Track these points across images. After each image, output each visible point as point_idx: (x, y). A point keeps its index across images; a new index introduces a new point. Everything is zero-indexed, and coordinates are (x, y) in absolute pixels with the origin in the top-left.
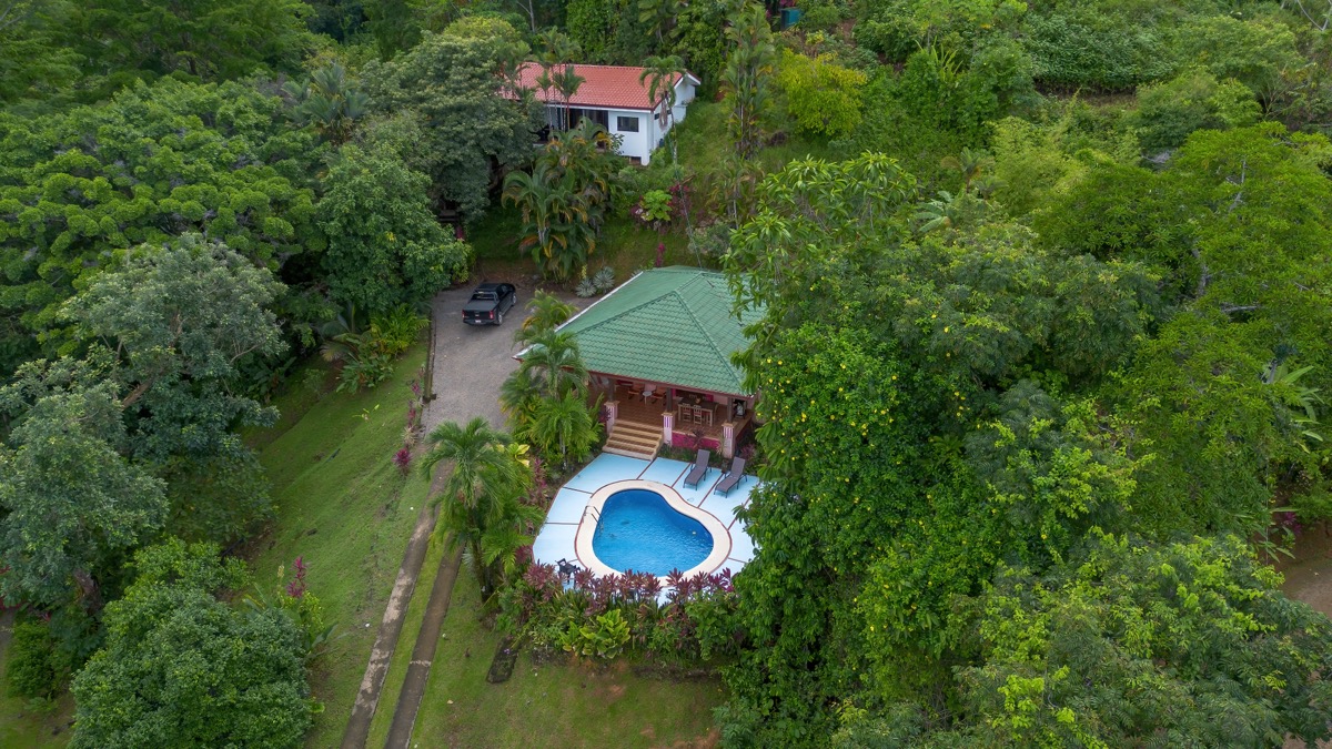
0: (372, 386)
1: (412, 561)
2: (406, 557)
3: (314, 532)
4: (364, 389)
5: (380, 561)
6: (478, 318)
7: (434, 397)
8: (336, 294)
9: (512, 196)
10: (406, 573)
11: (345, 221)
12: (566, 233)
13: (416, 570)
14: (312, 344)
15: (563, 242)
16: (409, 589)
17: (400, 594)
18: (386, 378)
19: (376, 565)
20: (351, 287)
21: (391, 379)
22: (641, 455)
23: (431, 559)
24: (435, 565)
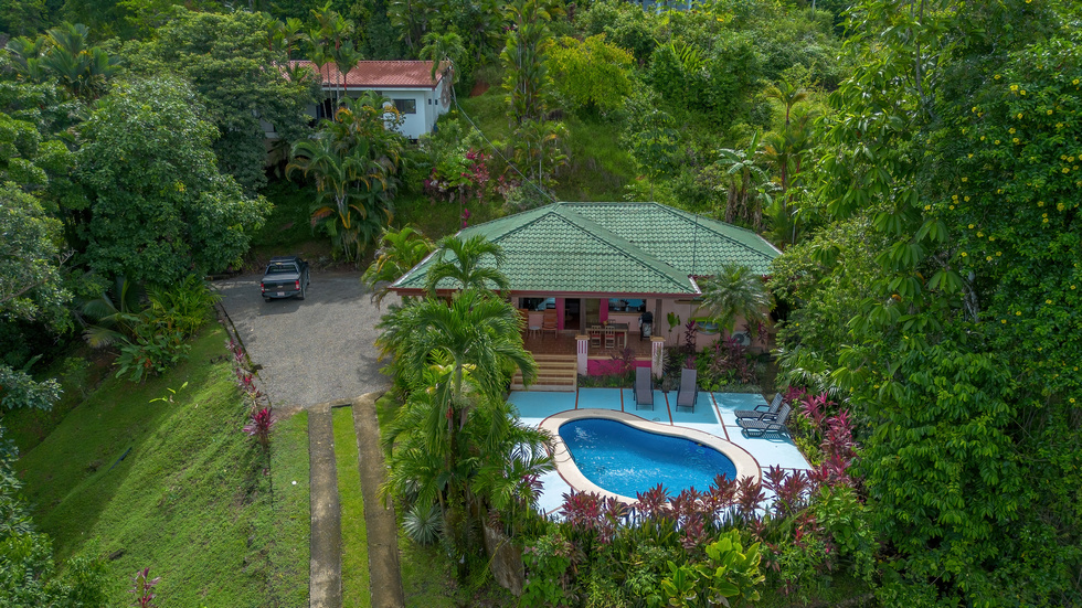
0: (163, 372)
1: (325, 546)
2: (313, 544)
3: (120, 555)
4: (153, 377)
5: (273, 557)
6: (280, 290)
7: (259, 367)
8: (101, 265)
9: (299, 167)
10: (322, 565)
11: (119, 168)
12: (365, 202)
13: (336, 558)
14: (69, 329)
15: (363, 212)
16: (334, 585)
17: (323, 594)
18: (179, 360)
19: (269, 563)
20: (123, 255)
21: (186, 361)
22: (561, 388)
23: (351, 539)
24: (362, 547)
